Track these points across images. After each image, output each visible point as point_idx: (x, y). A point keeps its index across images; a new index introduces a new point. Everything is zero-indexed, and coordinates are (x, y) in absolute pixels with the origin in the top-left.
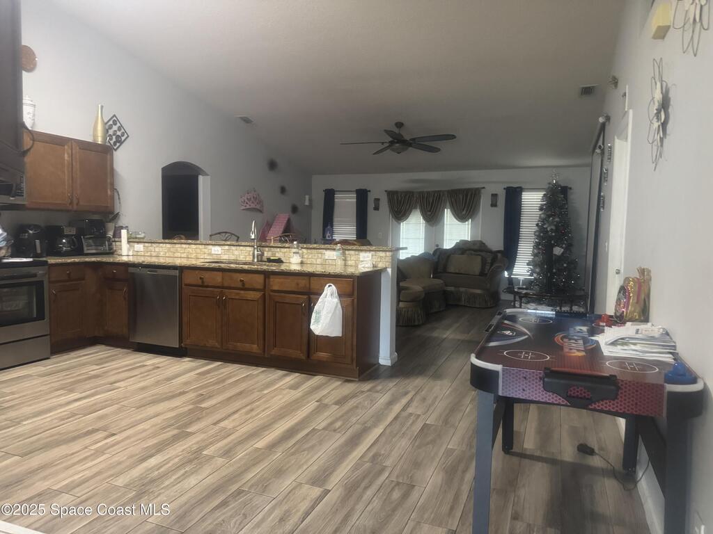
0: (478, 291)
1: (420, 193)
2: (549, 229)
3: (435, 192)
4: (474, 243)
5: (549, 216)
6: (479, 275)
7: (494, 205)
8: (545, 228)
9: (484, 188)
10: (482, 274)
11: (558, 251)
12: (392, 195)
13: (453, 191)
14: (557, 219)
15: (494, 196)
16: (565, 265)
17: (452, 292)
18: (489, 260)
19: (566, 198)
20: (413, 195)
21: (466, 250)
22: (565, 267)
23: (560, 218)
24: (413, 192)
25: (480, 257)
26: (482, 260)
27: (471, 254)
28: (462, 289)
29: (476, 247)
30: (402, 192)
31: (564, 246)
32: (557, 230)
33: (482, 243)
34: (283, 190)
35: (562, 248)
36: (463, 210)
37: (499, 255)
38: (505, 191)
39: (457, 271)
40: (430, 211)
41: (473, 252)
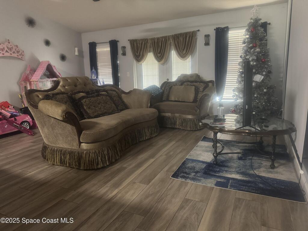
0: (190, 117)
1: (152, 39)
2: (250, 59)
3: (162, 37)
4: (191, 76)
5: (251, 48)
6: (193, 102)
7: (207, 44)
8: (247, 59)
9: (199, 30)
10: (195, 101)
11: (258, 78)
12: (133, 42)
13: (175, 35)
14: (258, 50)
15: (207, 36)
16: (265, 90)
17: (169, 118)
18: (201, 89)
19: (265, 31)
20: (147, 42)
21: (184, 82)
22: (265, 93)
23: (260, 49)
24: (147, 39)
25: (194, 87)
26: (195, 89)
27: (188, 85)
28: (177, 115)
29: (192, 79)
30: (139, 40)
31: (264, 73)
32: (258, 60)
33: (198, 76)
34: (47, 43)
35: (263, 75)
36: (184, 50)
37: (210, 84)
38: (215, 31)
39: (177, 99)
40: (160, 53)
41: (189, 83)
